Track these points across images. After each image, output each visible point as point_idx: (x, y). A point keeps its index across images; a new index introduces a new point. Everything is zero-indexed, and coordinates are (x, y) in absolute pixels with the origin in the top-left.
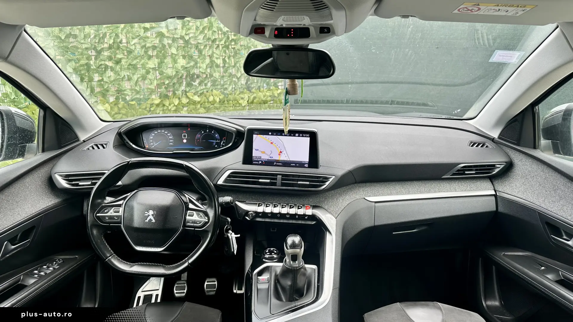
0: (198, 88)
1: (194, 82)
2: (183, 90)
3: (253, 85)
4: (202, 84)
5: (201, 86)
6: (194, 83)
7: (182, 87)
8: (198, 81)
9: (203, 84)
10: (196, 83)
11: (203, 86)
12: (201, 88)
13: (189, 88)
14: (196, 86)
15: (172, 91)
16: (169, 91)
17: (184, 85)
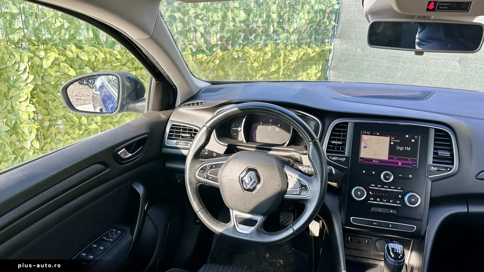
0: (253, 42)
1: (251, 36)
2: (240, 44)
3: (304, 41)
4: (256, 39)
5: (256, 40)
6: (250, 38)
7: (240, 41)
8: (254, 36)
9: (258, 38)
10: (252, 38)
11: (258, 40)
12: (256, 42)
13: (246, 42)
14: (252, 40)
15: (231, 44)
16: (228, 44)
17: (242, 39)
